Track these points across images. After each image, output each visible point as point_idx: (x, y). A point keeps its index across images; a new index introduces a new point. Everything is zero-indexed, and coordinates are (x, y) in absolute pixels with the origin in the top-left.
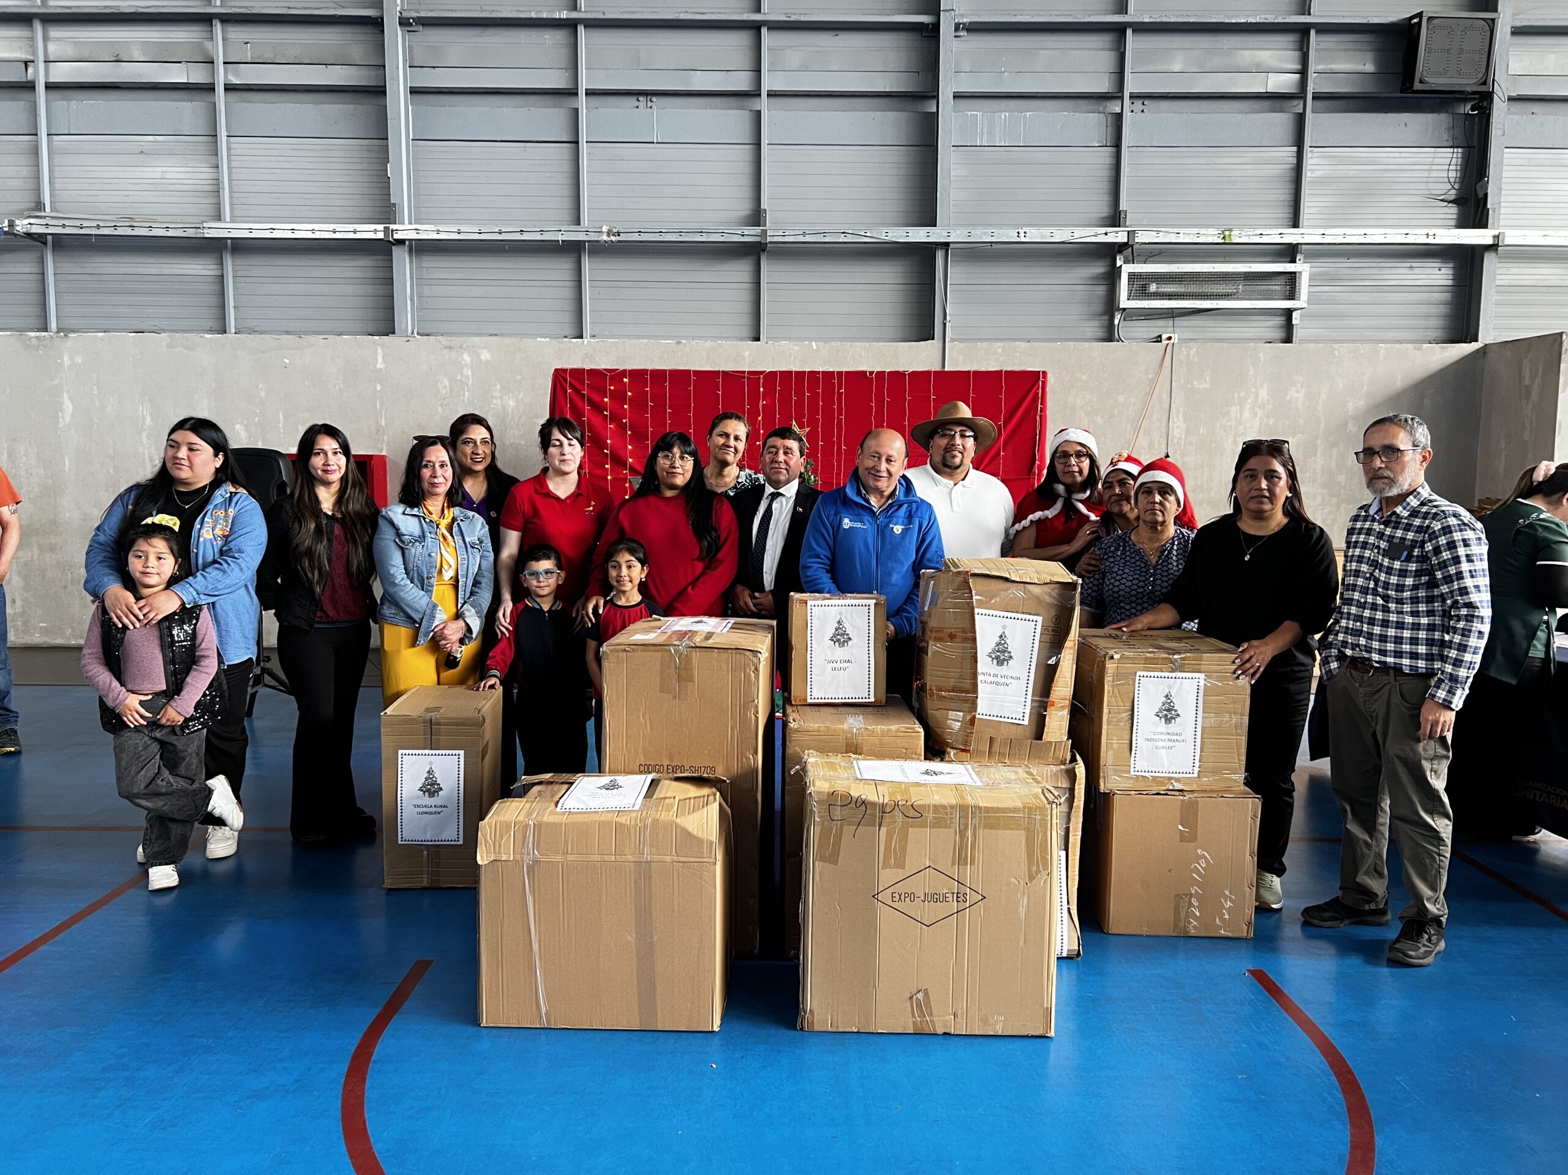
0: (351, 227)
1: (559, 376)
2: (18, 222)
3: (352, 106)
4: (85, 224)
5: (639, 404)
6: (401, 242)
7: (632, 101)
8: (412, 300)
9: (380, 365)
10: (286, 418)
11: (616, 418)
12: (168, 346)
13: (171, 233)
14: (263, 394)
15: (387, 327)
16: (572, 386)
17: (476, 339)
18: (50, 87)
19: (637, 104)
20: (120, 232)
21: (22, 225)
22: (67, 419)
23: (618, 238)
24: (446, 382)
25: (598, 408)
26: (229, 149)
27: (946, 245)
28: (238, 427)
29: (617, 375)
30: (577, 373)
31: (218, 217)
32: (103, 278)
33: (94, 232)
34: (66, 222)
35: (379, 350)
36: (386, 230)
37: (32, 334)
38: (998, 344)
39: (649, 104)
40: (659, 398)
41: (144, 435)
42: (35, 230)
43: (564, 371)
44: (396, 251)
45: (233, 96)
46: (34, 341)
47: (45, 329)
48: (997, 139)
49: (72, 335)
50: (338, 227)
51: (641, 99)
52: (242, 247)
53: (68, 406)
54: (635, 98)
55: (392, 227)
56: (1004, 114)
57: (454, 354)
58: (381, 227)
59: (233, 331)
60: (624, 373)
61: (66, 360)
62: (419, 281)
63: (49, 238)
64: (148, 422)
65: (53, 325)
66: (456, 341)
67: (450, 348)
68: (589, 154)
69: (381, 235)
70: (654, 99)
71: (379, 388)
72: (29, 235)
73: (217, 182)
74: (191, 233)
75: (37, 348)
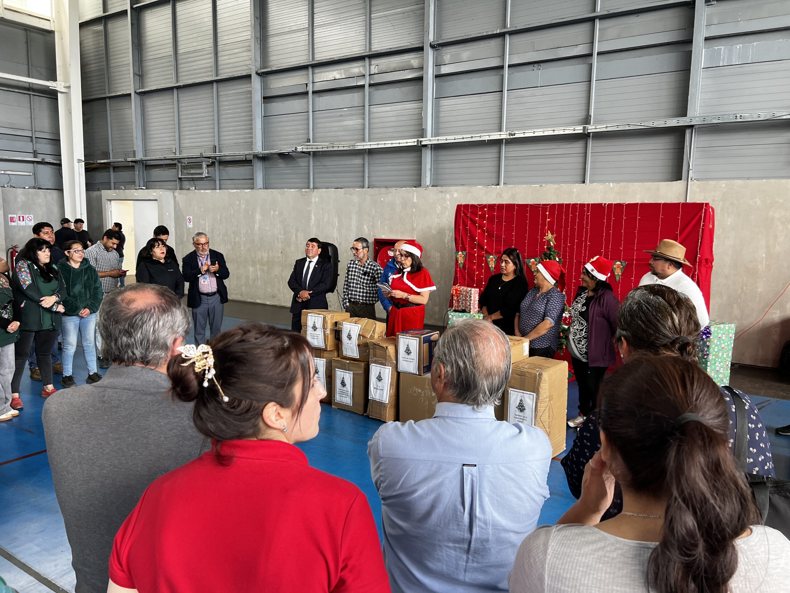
0: (405, 141)
1: (459, 207)
2: (298, 148)
3: (413, 87)
4: (319, 147)
5: (491, 220)
6: (425, 146)
7: (531, 67)
8: (431, 171)
9: (415, 200)
10: (381, 223)
11: (481, 227)
12: (345, 194)
13: (345, 149)
14: (374, 213)
15: (418, 184)
16: (464, 213)
17: (452, 188)
18: (314, 92)
19: (533, 68)
20: (329, 149)
21: (300, 149)
22: (313, 223)
23: (514, 137)
24: (440, 207)
25: (474, 222)
26: (369, 111)
27: (692, 126)
28: (365, 227)
29: (482, 207)
30: (466, 206)
31: (363, 140)
32: (327, 167)
33: (320, 150)
34: (313, 147)
35: (415, 194)
36: (418, 140)
37: (303, 190)
38: (723, 182)
39: (539, 67)
40: (500, 217)
41: (335, 229)
42: (305, 150)
43: (461, 205)
44: (423, 149)
45: (372, 89)
46: (304, 193)
47: (309, 188)
48: (734, 61)
49: (315, 190)
50: (401, 141)
51: (535, 65)
52: (371, 152)
53: (313, 218)
54: (532, 65)
55: (421, 139)
56: (738, 46)
57: (443, 195)
58: (416, 140)
59: (367, 187)
60: (485, 206)
61: (313, 200)
62: (435, 162)
63: (312, 153)
64: (337, 224)
65: (312, 186)
66: (444, 189)
67: (442, 192)
68: (508, 96)
69: (416, 144)
70: (541, 65)
71: (414, 210)
72: (303, 152)
73: (364, 124)
74: (351, 148)
75: (305, 196)
